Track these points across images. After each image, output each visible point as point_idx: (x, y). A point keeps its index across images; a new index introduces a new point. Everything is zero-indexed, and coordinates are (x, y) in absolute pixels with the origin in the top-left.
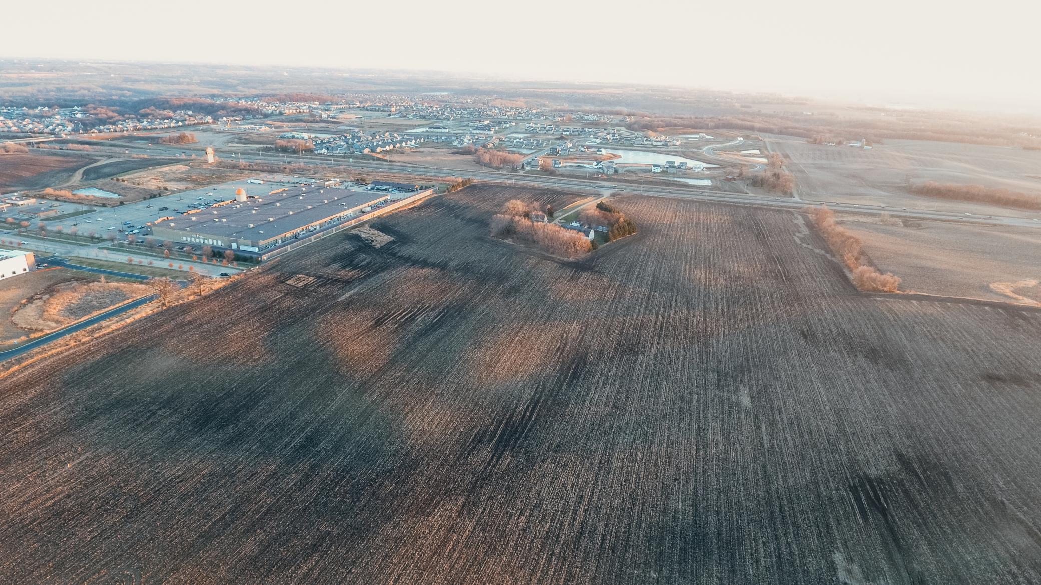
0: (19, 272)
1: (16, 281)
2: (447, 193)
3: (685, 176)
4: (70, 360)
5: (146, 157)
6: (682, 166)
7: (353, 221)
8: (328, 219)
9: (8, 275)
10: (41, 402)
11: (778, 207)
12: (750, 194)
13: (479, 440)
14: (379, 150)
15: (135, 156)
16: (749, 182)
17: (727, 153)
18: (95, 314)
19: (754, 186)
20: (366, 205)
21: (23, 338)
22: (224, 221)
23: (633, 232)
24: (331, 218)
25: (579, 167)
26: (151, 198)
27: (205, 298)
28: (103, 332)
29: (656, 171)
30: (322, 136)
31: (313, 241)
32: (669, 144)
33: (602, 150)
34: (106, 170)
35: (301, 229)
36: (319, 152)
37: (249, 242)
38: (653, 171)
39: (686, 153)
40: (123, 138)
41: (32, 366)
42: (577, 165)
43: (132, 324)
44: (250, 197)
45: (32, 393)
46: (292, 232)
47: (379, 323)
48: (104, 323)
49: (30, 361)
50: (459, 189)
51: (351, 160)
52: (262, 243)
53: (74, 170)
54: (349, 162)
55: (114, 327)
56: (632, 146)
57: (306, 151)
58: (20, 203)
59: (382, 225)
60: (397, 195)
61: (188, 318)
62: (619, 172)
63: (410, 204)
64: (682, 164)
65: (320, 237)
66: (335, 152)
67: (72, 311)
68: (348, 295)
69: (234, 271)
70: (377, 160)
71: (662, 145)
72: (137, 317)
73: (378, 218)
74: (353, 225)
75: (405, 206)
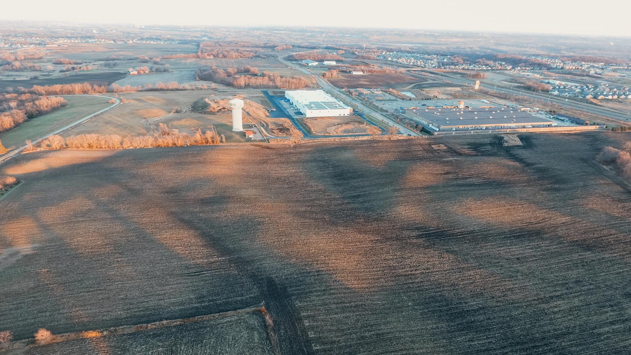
0: (346, 115)
1: (344, 117)
2: (610, 131)
4: (325, 145)
5: (449, 82)
7: (508, 130)
8: (494, 125)
9: (342, 115)
10: (307, 153)
14: (600, 97)
15: (445, 81)
18: (350, 134)
20: (531, 124)
21: (323, 134)
22: (439, 114)
24: (496, 125)
26: (426, 99)
27: (392, 141)
28: (345, 140)
30: (570, 84)
31: (472, 133)
34: (424, 86)
35: (471, 126)
36: (552, 92)
37: (437, 125)
40: (453, 72)
41: (315, 142)
43: (357, 141)
44: (466, 107)
45: (308, 149)
46: (464, 126)
47: (447, 173)
48: (348, 137)
49: (316, 140)
50: (627, 131)
51: (567, 100)
52: (442, 127)
53: (411, 84)
55: (349, 140)
57: (542, 91)
58: (375, 92)
59: (526, 137)
60: (568, 123)
61: (376, 145)
63: (567, 131)
65: (478, 133)
66: (563, 94)
67: (345, 131)
68: (451, 159)
70: (590, 103)
72: (360, 139)
73: (531, 132)
74: (508, 132)
75: (561, 131)
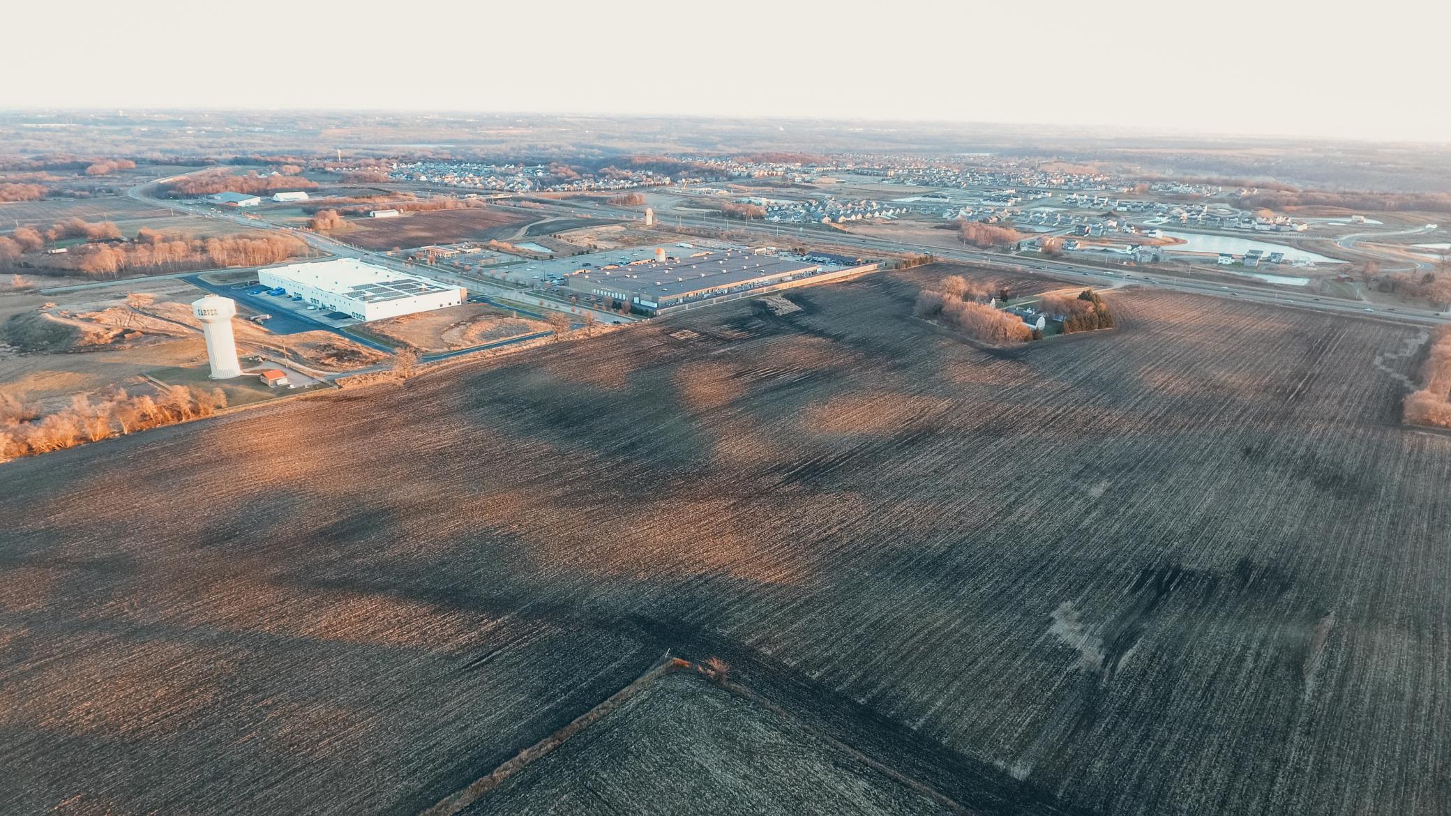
0: (454, 304)
1: (450, 310)
2: (894, 270)
3: (1272, 271)
4: (475, 368)
5: (589, 216)
6: (1275, 257)
7: (765, 288)
8: (738, 284)
9: (446, 305)
10: (448, 391)
11: (1400, 320)
12: (1365, 301)
13: (778, 469)
14: (841, 219)
15: (579, 215)
16: (1374, 285)
17: (1384, 244)
18: (502, 339)
19: (1380, 291)
20: (788, 273)
21: (446, 349)
22: (635, 277)
23: (1107, 326)
24: (742, 282)
25: (1105, 251)
26: (579, 254)
27: (593, 338)
28: (504, 352)
29: (1224, 262)
30: (781, 202)
31: (714, 303)
32: (1282, 228)
33: (1157, 231)
34: (549, 227)
35: (705, 290)
36: (770, 219)
37: (650, 297)
38: (1219, 262)
39: (1304, 243)
40: (575, 197)
41: (447, 367)
42: (1103, 248)
43: (527, 350)
44: (670, 258)
45: (443, 385)
46: (696, 292)
47: (739, 375)
48: (506, 347)
49: (447, 364)
50: (913, 267)
51: (801, 229)
52: (662, 299)
53: (520, 226)
54: (799, 231)
55: (512, 350)
56: (1218, 228)
57: (755, 217)
58: (468, 251)
59: (795, 296)
60: (834, 267)
61: (572, 351)
62: (1161, 260)
63: (842, 277)
64: (1274, 255)
65: (724, 300)
66: (787, 220)
67: (485, 336)
68: (722, 351)
69: (626, 321)
70: (833, 231)
71: (1271, 230)
72: (533, 345)
73: (797, 288)
74: (765, 292)
75: (834, 279)
